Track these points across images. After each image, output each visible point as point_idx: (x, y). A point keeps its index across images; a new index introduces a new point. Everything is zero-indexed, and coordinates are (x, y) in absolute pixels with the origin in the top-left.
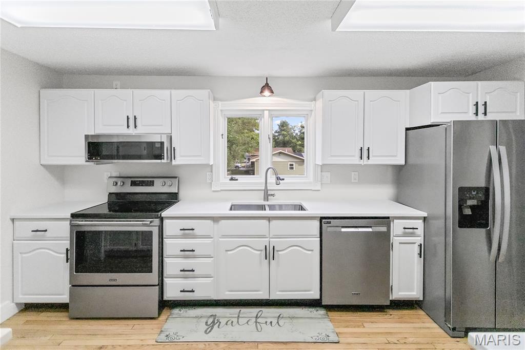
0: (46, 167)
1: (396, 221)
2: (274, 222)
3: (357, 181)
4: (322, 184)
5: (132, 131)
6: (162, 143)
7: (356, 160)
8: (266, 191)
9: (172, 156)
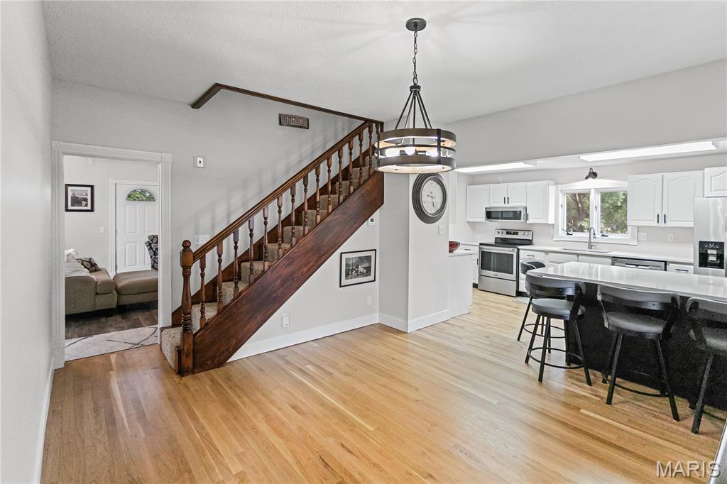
0: (468, 222)
1: (671, 265)
3: (673, 240)
4: (638, 241)
5: (506, 205)
6: (520, 212)
7: (655, 223)
8: (590, 242)
9: (527, 218)
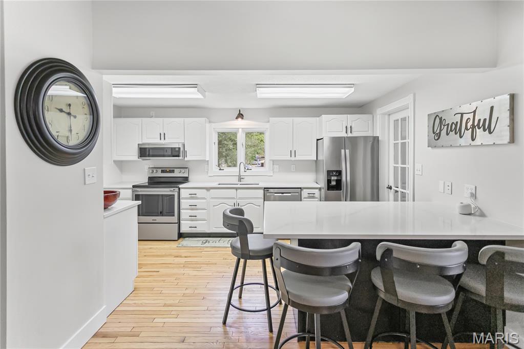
0: (114, 161)
1: (304, 190)
2: (239, 191)
3: (295, 170)
4: (273, 172)
5: (162, 141)
6: (179, 148)
7: (288, 158)
8: (240, 176)
9: (185, 155)
